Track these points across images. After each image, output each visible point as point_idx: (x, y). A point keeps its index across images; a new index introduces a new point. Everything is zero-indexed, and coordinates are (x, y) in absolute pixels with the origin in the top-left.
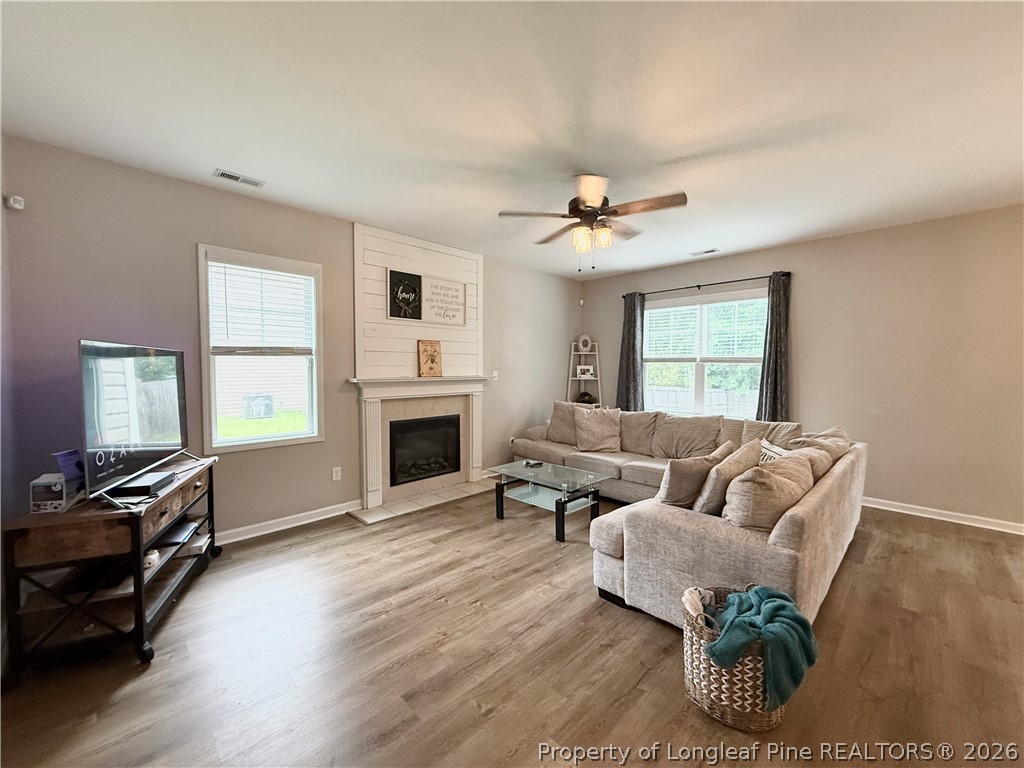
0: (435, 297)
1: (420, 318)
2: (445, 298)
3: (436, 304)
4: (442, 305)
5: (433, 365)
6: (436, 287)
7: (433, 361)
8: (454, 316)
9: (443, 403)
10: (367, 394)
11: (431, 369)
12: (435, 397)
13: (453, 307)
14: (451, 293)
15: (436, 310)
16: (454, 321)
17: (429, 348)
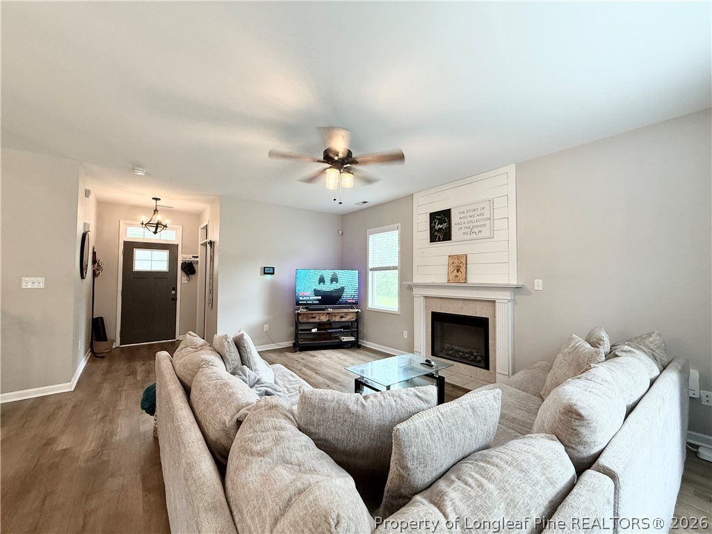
0: (463, 221)
1: (450, 239)
2: (471, 219)
3: (463, 226)
4: (467, 225)
5: (457, 274)
6: (463, 213)
7: (458, 271)
8: (480, 232)
9: (471, 304)
10: (416, 291)
11: (456, 276)
12: (464, 299)
13: (479, 223)
14: (476, 213)
15: (463, 231)
16: (480, 235)
17: (456, 261)
